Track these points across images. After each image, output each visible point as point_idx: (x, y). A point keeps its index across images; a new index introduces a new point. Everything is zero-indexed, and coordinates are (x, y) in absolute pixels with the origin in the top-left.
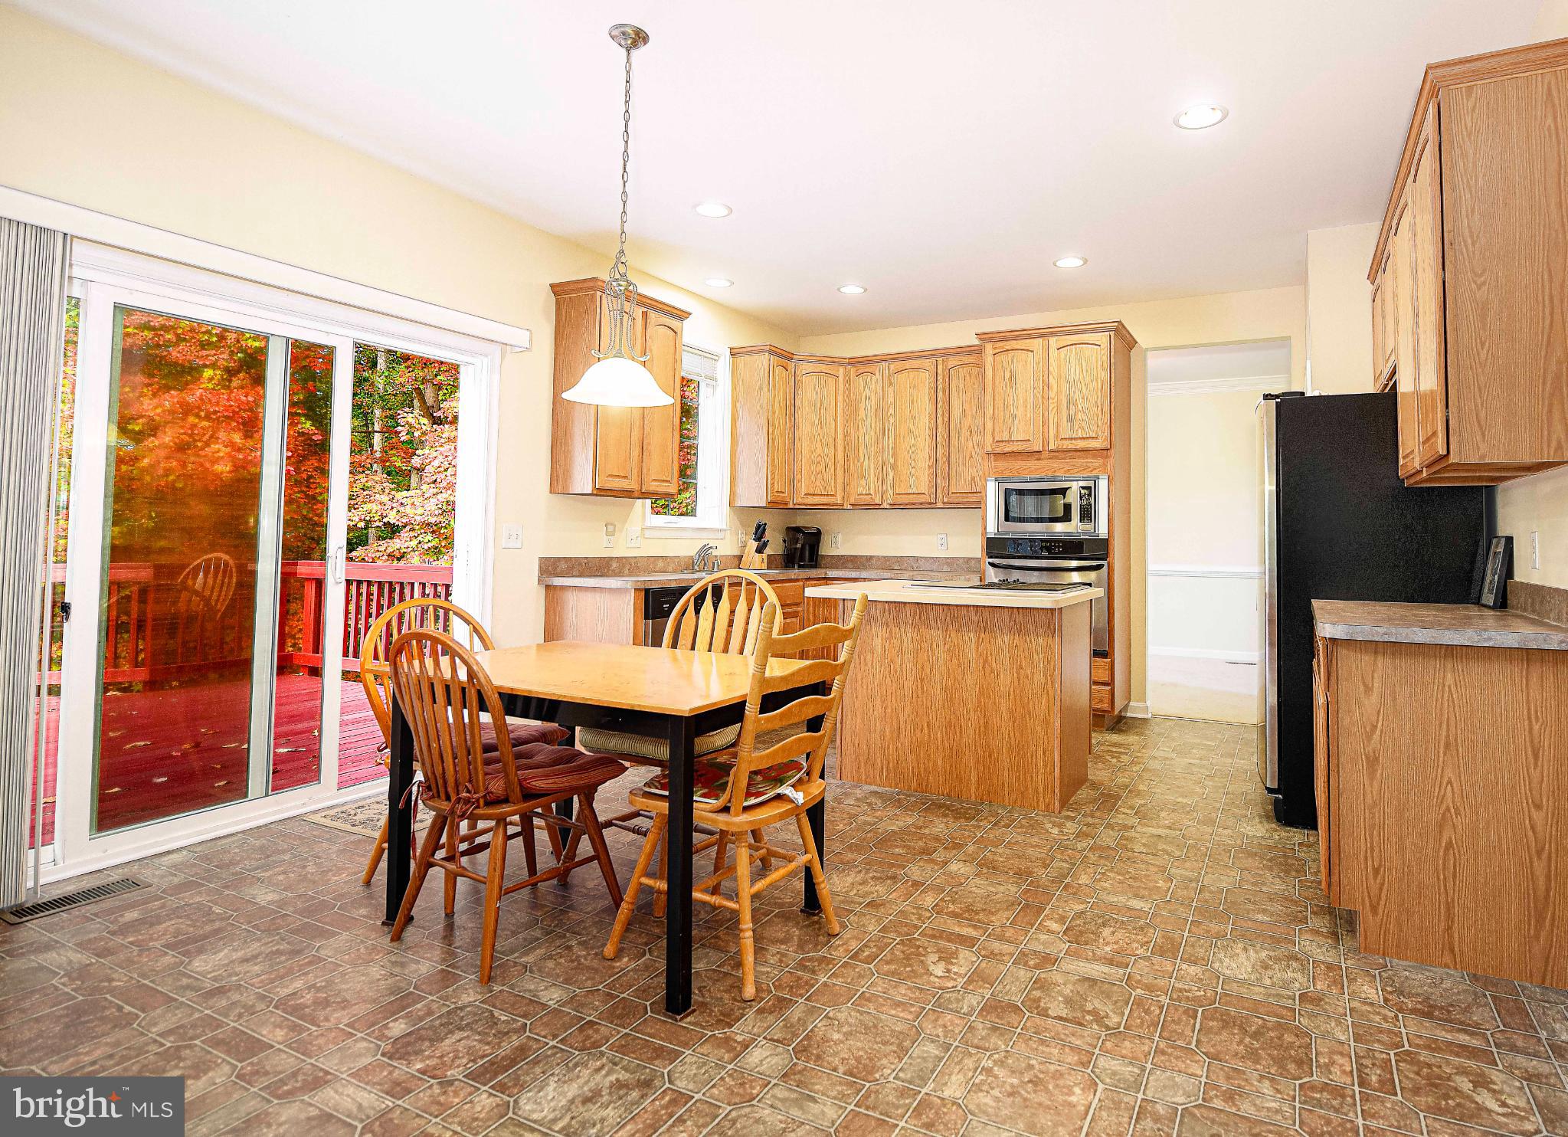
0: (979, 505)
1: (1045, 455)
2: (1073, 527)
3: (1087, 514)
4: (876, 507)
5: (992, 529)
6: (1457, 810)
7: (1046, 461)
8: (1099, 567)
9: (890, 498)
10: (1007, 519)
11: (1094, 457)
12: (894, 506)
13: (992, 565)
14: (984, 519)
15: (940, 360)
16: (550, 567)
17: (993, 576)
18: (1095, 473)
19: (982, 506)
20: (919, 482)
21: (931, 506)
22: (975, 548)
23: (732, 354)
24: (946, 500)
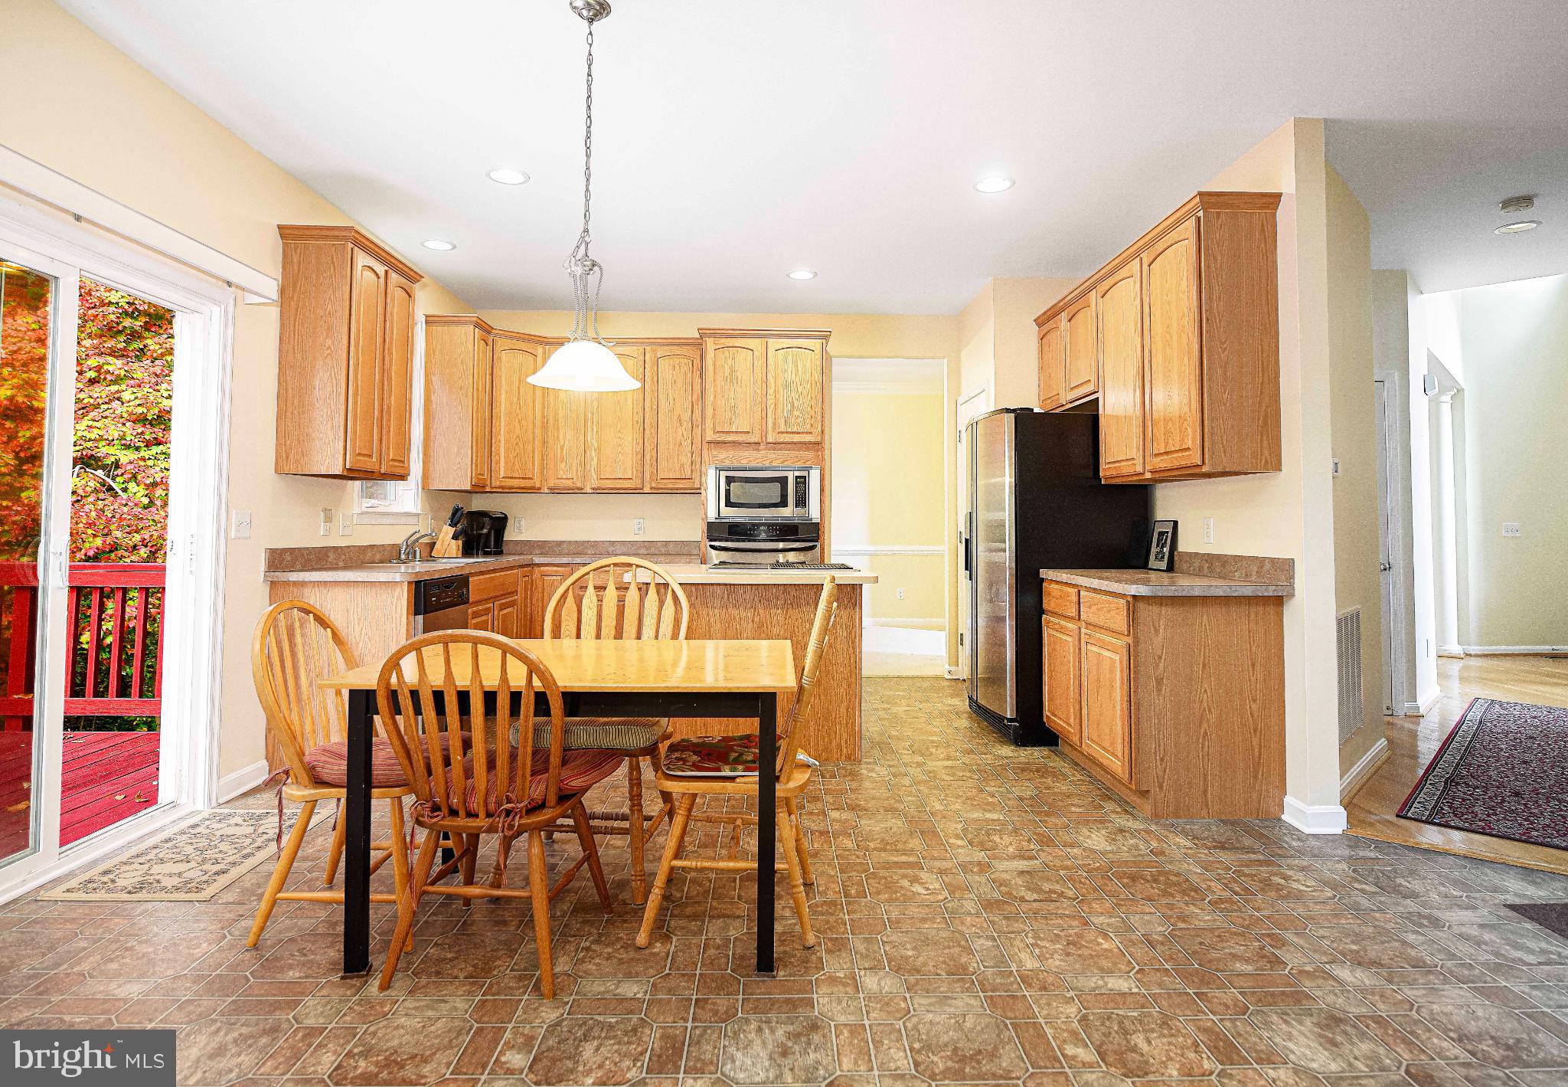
0: (696, 492)
1: (762, 446)
2: (788, 512)
3: (802, 501)
4: (578, 491)
5: (712, 516)
6: (1209, 709)
7: (763, 452)
8: (812, 548)
9: (593, 482)
10: (729, 504)
11: (808, 449)
12: (598, 491)
13: (712, 547)
14: (704, 505)
15: (648, 348)
16: (280, 560)
17: (716, 556)
18: (808, 464)
19: (702, 491)
20: (625, 468)
21: (637, 491)
22: (696, 532)
23: (427, 322)
24: (654, 485)
